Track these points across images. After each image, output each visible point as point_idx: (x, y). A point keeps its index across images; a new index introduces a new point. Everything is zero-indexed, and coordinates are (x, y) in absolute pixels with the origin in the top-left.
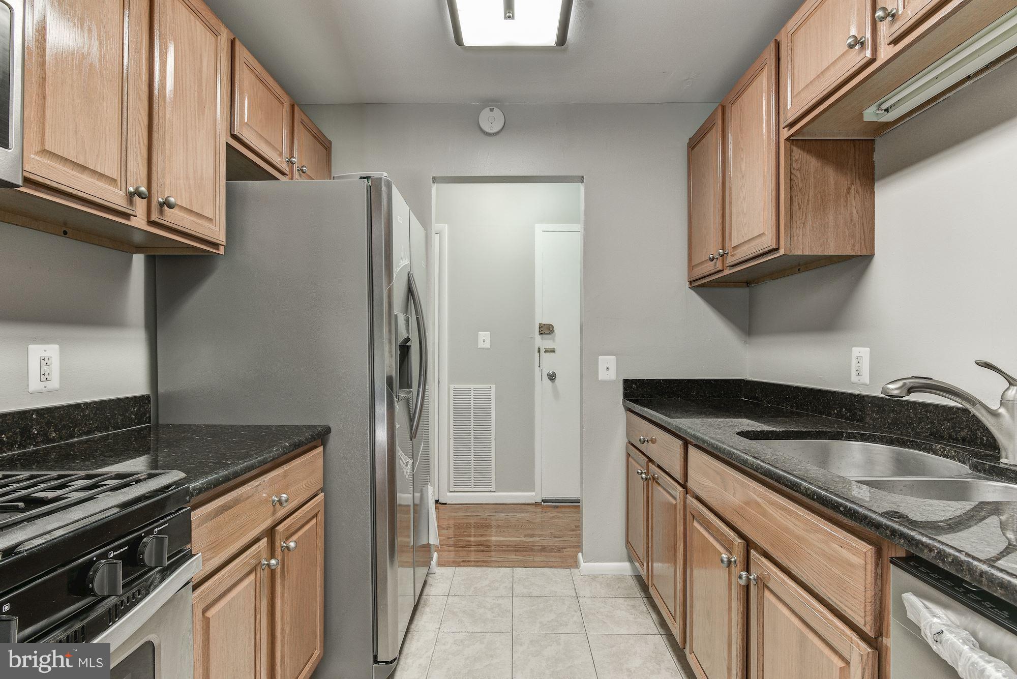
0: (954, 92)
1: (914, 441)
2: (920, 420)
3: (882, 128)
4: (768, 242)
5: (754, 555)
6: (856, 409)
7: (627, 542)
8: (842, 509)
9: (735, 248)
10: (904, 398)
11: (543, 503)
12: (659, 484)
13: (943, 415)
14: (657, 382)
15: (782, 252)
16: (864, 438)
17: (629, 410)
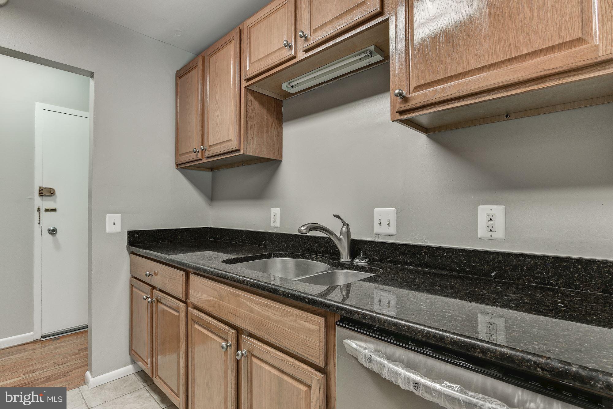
0: (318, 87)
1: (303, 255)
2: (304, 244)
3: (288, 95)
4: (234, 145)
5: (244, 338)
6: (274, 240)
7: (131, 350)
8: (307, 300)
9: (210, 146)
10: (308, 234)
11: (42, 339)
12: (162, 303)
13: (314, 241)
14: (155, 232)
15: (242, 152)
16: (282, 256)
17: (132, 253)
